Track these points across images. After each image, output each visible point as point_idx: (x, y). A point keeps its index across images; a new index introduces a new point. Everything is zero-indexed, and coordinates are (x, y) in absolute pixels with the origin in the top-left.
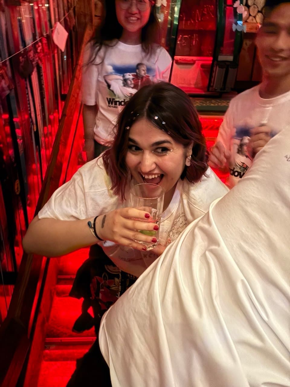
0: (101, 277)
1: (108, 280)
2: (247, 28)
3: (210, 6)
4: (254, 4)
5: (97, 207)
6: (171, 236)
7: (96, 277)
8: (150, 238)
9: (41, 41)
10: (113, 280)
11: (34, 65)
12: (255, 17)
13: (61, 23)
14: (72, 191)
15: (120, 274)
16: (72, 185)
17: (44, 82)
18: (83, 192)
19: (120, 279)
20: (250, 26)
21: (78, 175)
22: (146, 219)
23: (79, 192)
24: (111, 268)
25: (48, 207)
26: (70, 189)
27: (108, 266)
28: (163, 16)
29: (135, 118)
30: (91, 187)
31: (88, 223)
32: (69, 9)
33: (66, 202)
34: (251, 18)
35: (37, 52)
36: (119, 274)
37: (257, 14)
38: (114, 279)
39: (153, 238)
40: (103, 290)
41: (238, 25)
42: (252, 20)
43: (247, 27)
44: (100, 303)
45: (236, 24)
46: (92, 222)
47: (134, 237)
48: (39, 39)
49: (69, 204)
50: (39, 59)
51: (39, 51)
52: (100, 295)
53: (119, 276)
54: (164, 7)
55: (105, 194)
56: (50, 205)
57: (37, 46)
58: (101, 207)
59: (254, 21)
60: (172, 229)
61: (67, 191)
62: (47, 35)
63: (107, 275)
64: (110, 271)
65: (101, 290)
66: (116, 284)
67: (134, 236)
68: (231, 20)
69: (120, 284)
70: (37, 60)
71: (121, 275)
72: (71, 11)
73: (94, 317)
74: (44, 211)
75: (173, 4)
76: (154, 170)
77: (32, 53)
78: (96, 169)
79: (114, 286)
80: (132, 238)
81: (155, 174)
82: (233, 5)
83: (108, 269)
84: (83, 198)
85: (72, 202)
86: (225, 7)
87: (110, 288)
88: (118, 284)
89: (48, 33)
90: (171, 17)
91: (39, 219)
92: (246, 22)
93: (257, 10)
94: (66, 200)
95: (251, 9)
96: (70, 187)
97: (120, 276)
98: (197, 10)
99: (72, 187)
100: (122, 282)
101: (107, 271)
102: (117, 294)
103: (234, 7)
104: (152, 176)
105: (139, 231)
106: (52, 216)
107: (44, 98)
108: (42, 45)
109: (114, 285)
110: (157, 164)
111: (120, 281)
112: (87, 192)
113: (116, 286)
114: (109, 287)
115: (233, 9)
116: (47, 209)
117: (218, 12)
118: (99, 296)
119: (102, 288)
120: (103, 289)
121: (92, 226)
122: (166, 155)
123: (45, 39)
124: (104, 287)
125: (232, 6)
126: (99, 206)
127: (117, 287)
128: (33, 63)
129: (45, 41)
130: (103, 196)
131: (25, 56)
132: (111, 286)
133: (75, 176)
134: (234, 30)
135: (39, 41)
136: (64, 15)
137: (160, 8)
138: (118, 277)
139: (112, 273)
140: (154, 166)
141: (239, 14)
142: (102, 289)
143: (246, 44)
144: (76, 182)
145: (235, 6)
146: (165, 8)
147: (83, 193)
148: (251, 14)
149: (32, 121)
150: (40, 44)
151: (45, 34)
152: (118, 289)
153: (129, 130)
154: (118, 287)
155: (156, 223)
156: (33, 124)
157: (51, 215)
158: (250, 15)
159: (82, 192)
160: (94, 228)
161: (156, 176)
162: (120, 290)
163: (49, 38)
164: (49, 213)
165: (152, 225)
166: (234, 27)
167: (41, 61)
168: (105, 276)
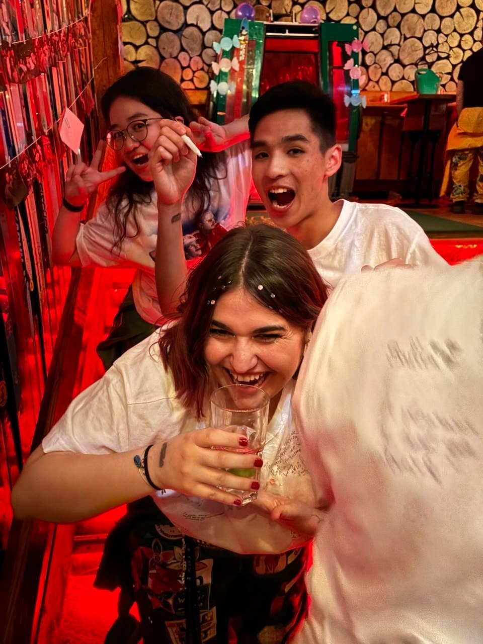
0: (151, 547)
1: (161, 553)
2: (367, 101)
3: (306, 68)
4: (375, 63)
5: (147, 429)
6: (275, 474)
7: (141, 548)
8: (247, 482)
9: (40, 142)
10: (172, 551)
11: (30, 183)
12: (377, 82)
13: (71, 109)
14: (105, 402)
15: (183, 540)
16: (104, 392)
17: (45, 207)
18: (125, 404)
19: (183, 548)
20: (371, 96)
21: (114, 372)
22: (241, 447)
23: (117, 405)
24: (166, 529)
25: (61, 431)
26: (100, 399)
27: (161, 526)
28: (235, 86)
29: (224, 287)
30: (138, 395)
31: (135, 458)
32: (84, 83)
33: (92, 421)
34: (371, 84)
35: (35, 162)
36: (181, 540)
37: (380, 78)
38: (173, 549)
39: (253, 480)
40: (154, 571)
41: (352, 97)
42: (374, 87)
43: (367, 97)
44: (150, 597)
45: (350, 95)
46: (142, 457)
47: (219, 482)
48: (37, 140)
49: (97, 424)
50: (38, 171)
51: (37, 159)
52: (150, 580)
53: (182, 543)
54: (236, 71)
55: (162, 406)
56: (64, 429)
57: (34, 151)
58: (154, 430)
59: (377, 88)
60: (277, 461)
61: (95, 402)
62: (50, 131)
63: (160, 543)
64: (164, 534)
65: (150, 572)
66: (176, 558)
67: (219, 479)
68: (340, 89)
69: (184, 557)
70: (36, 175)
71: (185, 540)
72: (88, 87)
73: (140, 621)
74: (54, 440)
75: (249, 67)
76: (255, 367)
77: (25, 165)
78: (147, 361)
79: (175, 563)
80: (216, 483)
81: (255, 374)
82: (344, 66)
83: (162, 531)
84: (124, 413)
85: (104, 421)
86: (331, 70)
87: (167, 567)
88: (180, 558)
89: (51, 127)
90: (248, 87)
91: (45, 454)
92: (364, 90)
93: (380, 71)
94: (94, 418)
95: (371, 69)
96: (100, 394)
97: (184, 543)
98: (287, 75)
99: (103, 394)
100: (186, 554)
101: (160, 536)
102: (180, 576)
103: (344, 70)
104: (250, 377)
105: (227, 469)
106: (68, 448)
107: (47, 232)
108: (42, 150)
109: (173, 561)
110: (259, 356)
111: (184, 552)
112: (130, 403)
113: (178, 562)
114: (164, 565)
115: (343, 72)
116: (58, 435)
117: (320, 78)
118: (147, 583)
119: (153, 568)
120: (155, 569)
121: (141, 463)
122: (274, 343)
123: (47, 138)
124: (156, 566)
125: (341, 67)
126: (151, 428)
127: (179, 564)
128: (28, 180)
129: (47, 142)
130: (158, 409)
131: (15, 171)
132: (169, 563)
133: (109, 374)
134: (347, 105)
135: (37, 143)
136: (77, 95)
137: (228, 74)
138: (180, 546)
139: (169, 538)
140: (254, 361)
141: (353, 80)
142: (151, 570)
143: (367, 124)
144: (111, 386)
145: (346, 67)
146: (236, 74)
147: (124, 406)
148: (372, 78)
149: (27, 275)
150: (39, 147)
151: (46, 131)
152: (181, 568)
153: (215, 305)
154: (182, 562)
155: (257, 454)
156: (28, 280)
157: (66, 446)
158: (370, 80)
159: (123, 404)
160: (146, 468)
161: (257, 378)
162: (185, 569)
163: (54, 136)
164: (63, 442)
165: (250, 458)
166: (347, 101)
167: (41, 175)
168: (156, 544)
